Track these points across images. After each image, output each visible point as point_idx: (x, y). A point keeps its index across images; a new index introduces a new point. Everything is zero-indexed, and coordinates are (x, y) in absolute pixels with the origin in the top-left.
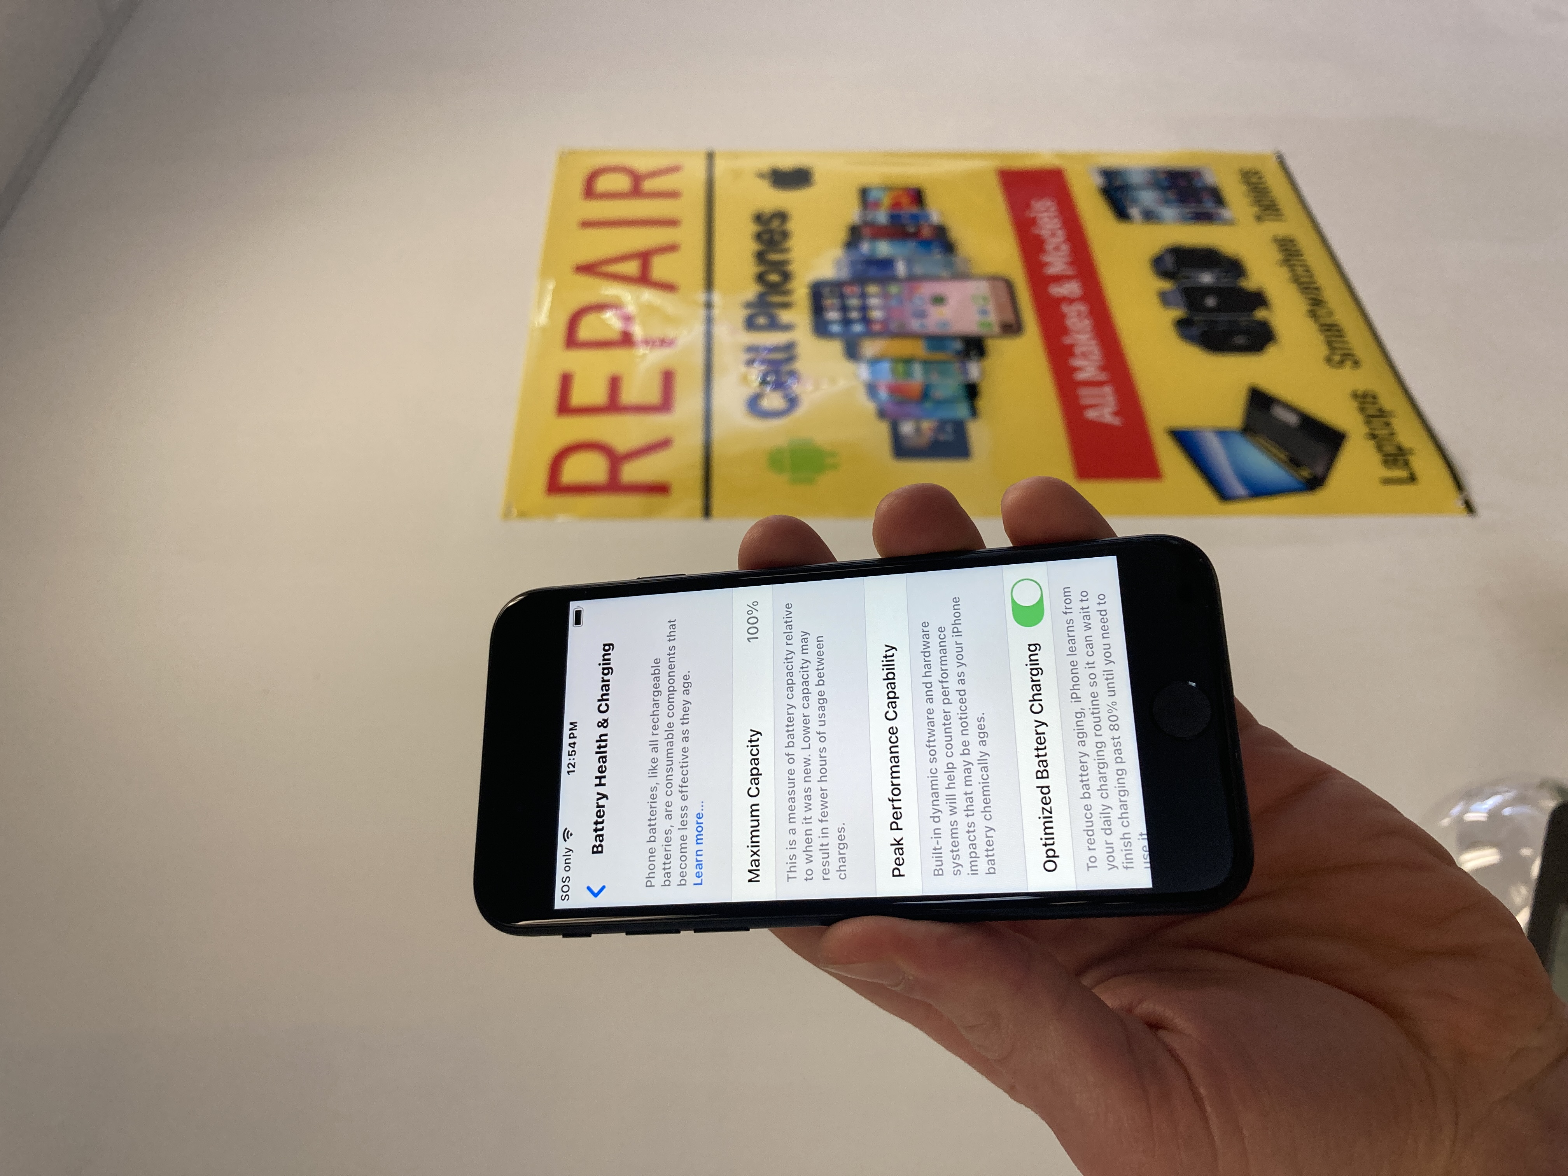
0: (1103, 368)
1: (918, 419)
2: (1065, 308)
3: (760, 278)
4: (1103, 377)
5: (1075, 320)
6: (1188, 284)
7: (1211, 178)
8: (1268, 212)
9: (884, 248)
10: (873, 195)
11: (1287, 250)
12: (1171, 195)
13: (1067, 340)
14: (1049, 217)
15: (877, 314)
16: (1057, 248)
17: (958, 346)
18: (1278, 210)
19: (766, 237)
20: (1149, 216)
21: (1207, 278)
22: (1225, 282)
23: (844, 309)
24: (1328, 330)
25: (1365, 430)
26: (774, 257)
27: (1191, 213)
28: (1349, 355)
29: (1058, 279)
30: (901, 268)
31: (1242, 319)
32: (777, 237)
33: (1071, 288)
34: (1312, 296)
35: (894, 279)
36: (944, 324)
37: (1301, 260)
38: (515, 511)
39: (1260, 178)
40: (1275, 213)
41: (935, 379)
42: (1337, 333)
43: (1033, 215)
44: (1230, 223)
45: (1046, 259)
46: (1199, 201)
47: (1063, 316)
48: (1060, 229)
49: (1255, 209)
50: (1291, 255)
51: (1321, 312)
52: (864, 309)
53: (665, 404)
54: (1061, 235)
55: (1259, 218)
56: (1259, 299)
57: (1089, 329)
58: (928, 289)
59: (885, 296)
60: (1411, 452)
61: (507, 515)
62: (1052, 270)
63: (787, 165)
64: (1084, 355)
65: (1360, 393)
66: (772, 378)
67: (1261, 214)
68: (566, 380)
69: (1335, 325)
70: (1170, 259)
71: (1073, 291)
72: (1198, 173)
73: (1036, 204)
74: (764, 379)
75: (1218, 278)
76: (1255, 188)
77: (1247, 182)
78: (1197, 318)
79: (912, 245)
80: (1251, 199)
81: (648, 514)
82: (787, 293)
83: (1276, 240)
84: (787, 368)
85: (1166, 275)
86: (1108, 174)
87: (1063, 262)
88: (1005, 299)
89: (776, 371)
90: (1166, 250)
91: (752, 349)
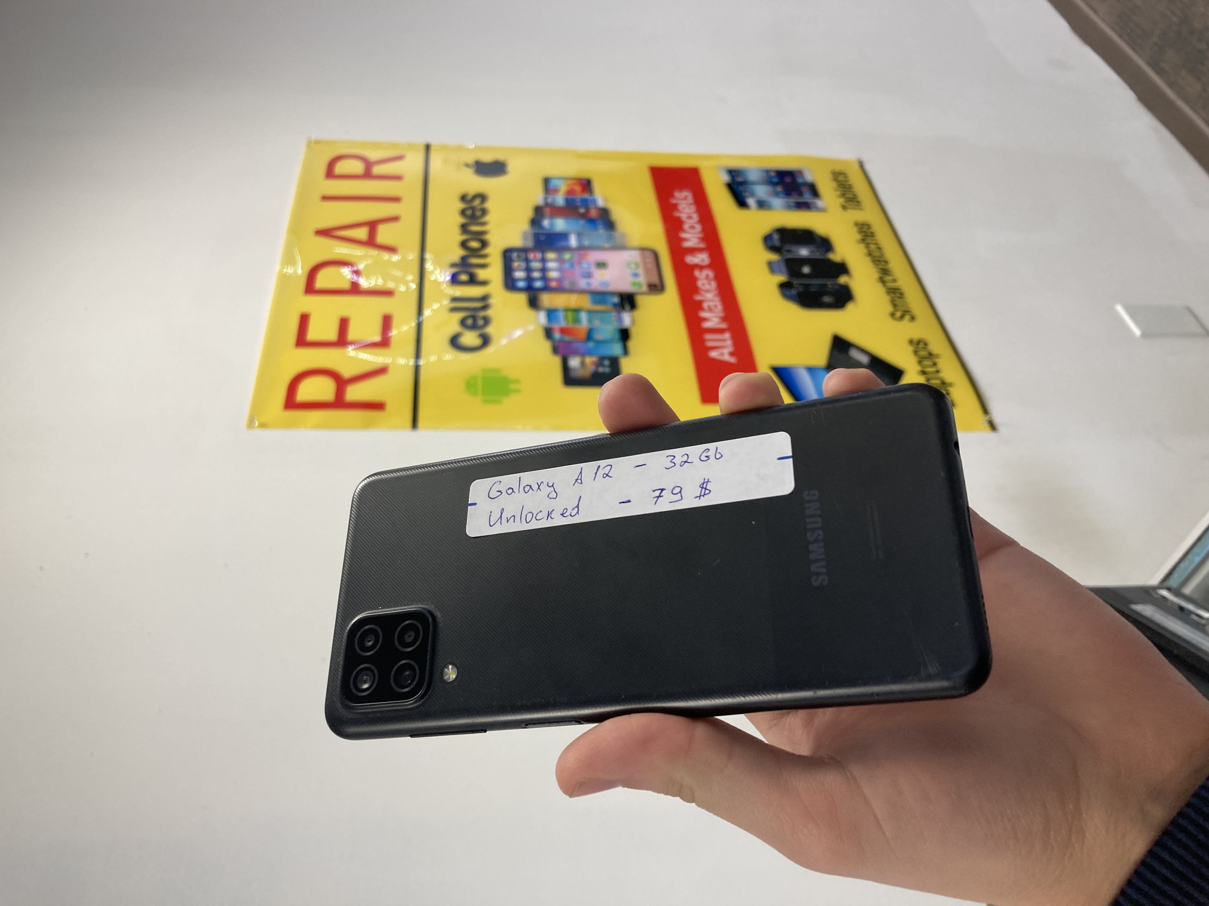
0: (724, 319)
1: (583, 355)
2: (697, 273)
3: (464, 244)
4: (724, 326)
5: (705, 281)
6: (790, 256)
7: (809, 177)
8: (851, 203)
9: (560, 224)
10: (554, 183)
11: (864, 232)
12: (779, 189)
14: (687, 204)
15: (553, 274)
16: (692, 227)
17: (616, 300)
18: (858, 202)
19: (469, 212)
20: (762, 205)
21: (804, 252)
22: (817, 255)
23: (528, 270)
24: (894, 292)
25: (919, 368)
26: (475, 228)
27: (793, 202)
28: (907, 311)
29: (692, 251)
30: (573, 241)
31: (829, 283)
32: (478, 213)
33: (702, 258)
34: (881, 267)
35: (567, 248)
36: (606, 284)
37: (874, 240)
38: (256, 423)
39: (846, 177)
40: (856, 203)
41: (597, 324)
42: (898, 295)
43: (674, 201)
44: (823, 210)
45: (683, 235)
46: (800, 194)
47: (695, 279)
48: (694, 213)
49: (842, 200)
50: (867, 236)
52: (544, 270)
53: (383, 343)
54: (695, 217)
55: (844, 208)
56: (842, 268)
57: (713, 289)
58: (595, 256)
59: (560, 260)
60: (951, 385)
61: (250, 425)
62: (687, 244)
63: (487, 158)
64: (710, 309)
65: (915, 340)
66: (470, 322)
67: (846, 204)
68: (304, 319)
69: (898, 289)
70: (776, 237)
71: (703, 260)
72: (800, 173)
73: (677, 194)
74: (463, 322)
75: (812, 252)
76: (842, 184)
77: (835, 179)
78: (796, 282)
79: (582, 222)
80: (838, 193)
81: (366, 426)
82: (484, 256)
83: (856, 224)
84: (482, 314)
85: (773, 249)
86: (732, 173)
87: (696, 238)
88: (652, 265)
89: (474, 318)
90: (774, 230)
91: (455, 299)
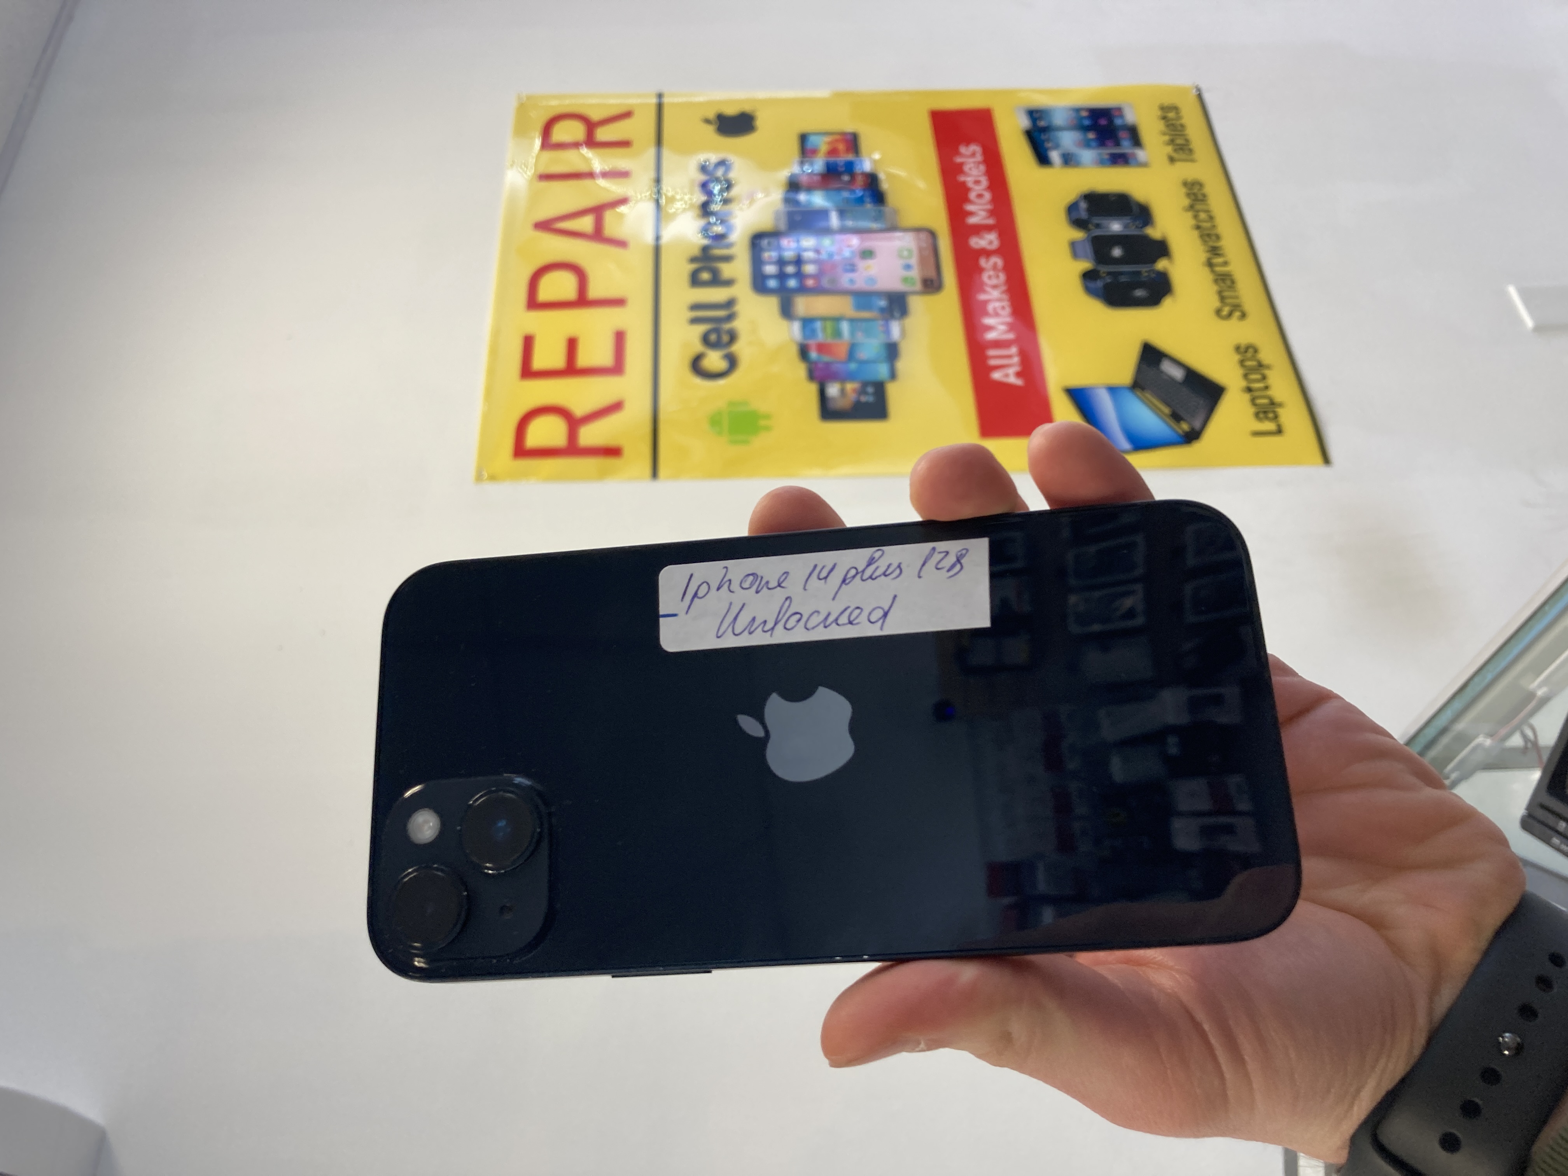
0: (1013, 327)
1: (842, 378)
2: (983, 262)
3: (705, 230)
4: (1011, 336)
5: (992, 273)
6: (1098, 232)
7: (1130, 117)
8: (1181, 152)
9: (818, 200)
10: (813, 140)
11: (1195, 194)
12: (1091, 135)
13: (982, 297)
14: (974, 163)
15: (810, 269)
16: (980, 196)
17: (883, 303)
18: (1190, 150)
19: (710, 187)
20: (1068, 160)
21: (1116, 227)
22: (1133, 231)
23: (781, 262)
24: (1223, 280)
25: (1244, 384)
26: (717, 208)
27: (1108, 154)
28: (1237, 306)
29: (978, 230)
30: (834, 220)
31: (1144, 269)
32: (721, 187)
33: (988, 240)
34: (1211, 244)
35: (827, 231)
36: (872, 280)
37: (1205, 205)
38: (486, 475)
39: (1177, 113)
40: (1187, 153)
41: (860, 337)
42: (1228, 284)
43: (959, 160)
44: (1144, 165)
45: (970, 208)
46: (1117, 144)
47: (980, 271)
48: (983, 175)
49: (1169, 149)
50: (1196, 200)
52: (799, 264)
53: (617, 368)
54: (984, 181)
55: (1172, 160)
56: (1162, 249)
57: (1001, 284)
58: (859, 242)
59: (819, 249)
60: (1280, 405)
61: (479, 478)
62: (972, 220)
63: (731, 108)
64: (995, 314)
65: (1243, 346)
66: (713, 337)
67: (1175, 155)
68: (528, 343)
69: (1229, 275)
70: (1083, 205)
71: (991, 243)
72: (1119, 110)
73: (963, 149)
74: (705, 340)
75: (1126, 226)
76: (1173, 125)
77: (1164, 118)
78: (1103, 269)
79: (844, 195)
80: (1167, 138)
81: (602, 475)
82: (728, 245)
83: (1185, 184)
84: (727, 326)
85: (1078, 223)
86: (1034, 114)
87: (984, 210)
88: (928, 253)
89: (718, 332)
90: (1081, 196)
91: (695, 307)
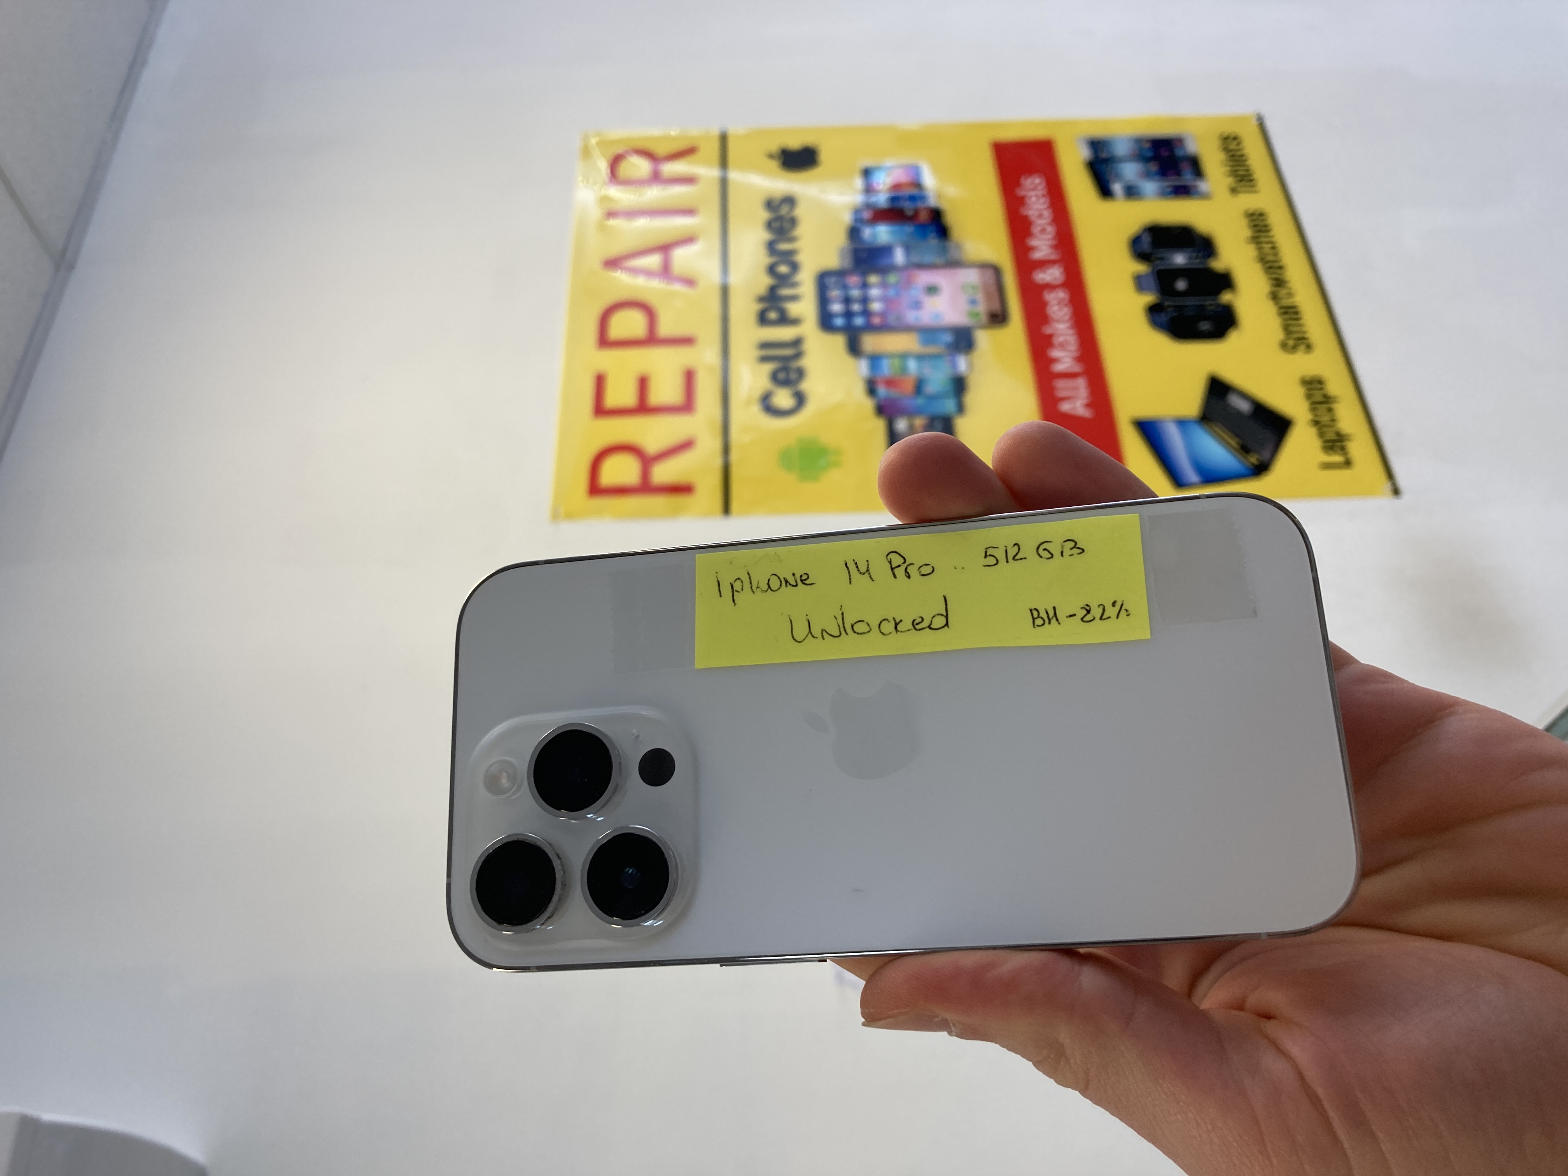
0: (1079, 359)
1: (910, 413)
2: (1047, 296)
3: (771, 270)
4: (1077, 368)
5: (1056, 308)
6: (1162, 266)
7: (1192, 147)
8: (1244, 183)
9: (882, 233)
10: (876, 175)
11: (1256, 225)
12: (1153, 167)
13: (1048, 330)
14: (1037, 196)
15: (876, 306)
16: (1043, 231)
17: (948, 338)
18: (1251, 180)
19: (776, 225)
20: (1132, 192)
21: (1179, 259)
22: (1197, 264)
23: (847, 301)
24: (1286, 313)
25: (1310, 417)
26: (784, 246)
27: (1170, 186)
28: (1303, 339)
29: (1043, 264)
30: (899, 256)
31: (1208, 302)
32: (786, 225)
33: (1053, 275)
34: (1274, 276)
35: (892, 268)
36: (937, 316)
37: (1268, 237)
38: (561, 512)
39: (1239, 144)
40: (1248, 184)
41: (927, 372)
42: (1294, 316)
43: (1021, 192)
44: (1205, 196)
45: (1033, 242)
46: (1178, 173)
47: (1044, 305)
48: (1046, 209)
49: (1230, 180)
50: (1259, 231)
51: (1283, 292)
52: (865, 300)
53: (687, 406)
54: (1047, 214)
55: (1234, 191)
56: (1225, 281)
57: (1067, 317)
58: (925, 278)
59: (884, 285)
60: (1349, 437)
61: (555, 516)
62: (1037, 255)
63: (795, 143)
64: (1062, 346)
65: (1308, 379)
66: (782, 376)
67: (1237, 186)
68: (600, 382)
69: (1294, 307)
70: (1147, 239)
71: (1055, 277)
72: (1181, 140)
73: (1025, 182)
74: (775, 377)
75: (1190, 258)
76: (1233, 156)
77: (1226, 149)
78: (1168, 303)
79: (909, 229)
80: (1228, 168)
81: (674, 513)
82: (795, 285)
83: (1248, 215)
84: (795, 364)
85: (1142, 256)
86: (1095, 145)
87: (1048, 246)
88: (993, 289)
89: (785, 369)
90: (1144, 229)
91: (765, 345)
